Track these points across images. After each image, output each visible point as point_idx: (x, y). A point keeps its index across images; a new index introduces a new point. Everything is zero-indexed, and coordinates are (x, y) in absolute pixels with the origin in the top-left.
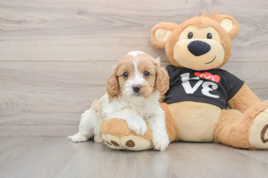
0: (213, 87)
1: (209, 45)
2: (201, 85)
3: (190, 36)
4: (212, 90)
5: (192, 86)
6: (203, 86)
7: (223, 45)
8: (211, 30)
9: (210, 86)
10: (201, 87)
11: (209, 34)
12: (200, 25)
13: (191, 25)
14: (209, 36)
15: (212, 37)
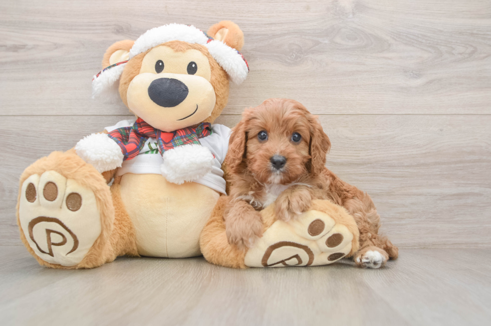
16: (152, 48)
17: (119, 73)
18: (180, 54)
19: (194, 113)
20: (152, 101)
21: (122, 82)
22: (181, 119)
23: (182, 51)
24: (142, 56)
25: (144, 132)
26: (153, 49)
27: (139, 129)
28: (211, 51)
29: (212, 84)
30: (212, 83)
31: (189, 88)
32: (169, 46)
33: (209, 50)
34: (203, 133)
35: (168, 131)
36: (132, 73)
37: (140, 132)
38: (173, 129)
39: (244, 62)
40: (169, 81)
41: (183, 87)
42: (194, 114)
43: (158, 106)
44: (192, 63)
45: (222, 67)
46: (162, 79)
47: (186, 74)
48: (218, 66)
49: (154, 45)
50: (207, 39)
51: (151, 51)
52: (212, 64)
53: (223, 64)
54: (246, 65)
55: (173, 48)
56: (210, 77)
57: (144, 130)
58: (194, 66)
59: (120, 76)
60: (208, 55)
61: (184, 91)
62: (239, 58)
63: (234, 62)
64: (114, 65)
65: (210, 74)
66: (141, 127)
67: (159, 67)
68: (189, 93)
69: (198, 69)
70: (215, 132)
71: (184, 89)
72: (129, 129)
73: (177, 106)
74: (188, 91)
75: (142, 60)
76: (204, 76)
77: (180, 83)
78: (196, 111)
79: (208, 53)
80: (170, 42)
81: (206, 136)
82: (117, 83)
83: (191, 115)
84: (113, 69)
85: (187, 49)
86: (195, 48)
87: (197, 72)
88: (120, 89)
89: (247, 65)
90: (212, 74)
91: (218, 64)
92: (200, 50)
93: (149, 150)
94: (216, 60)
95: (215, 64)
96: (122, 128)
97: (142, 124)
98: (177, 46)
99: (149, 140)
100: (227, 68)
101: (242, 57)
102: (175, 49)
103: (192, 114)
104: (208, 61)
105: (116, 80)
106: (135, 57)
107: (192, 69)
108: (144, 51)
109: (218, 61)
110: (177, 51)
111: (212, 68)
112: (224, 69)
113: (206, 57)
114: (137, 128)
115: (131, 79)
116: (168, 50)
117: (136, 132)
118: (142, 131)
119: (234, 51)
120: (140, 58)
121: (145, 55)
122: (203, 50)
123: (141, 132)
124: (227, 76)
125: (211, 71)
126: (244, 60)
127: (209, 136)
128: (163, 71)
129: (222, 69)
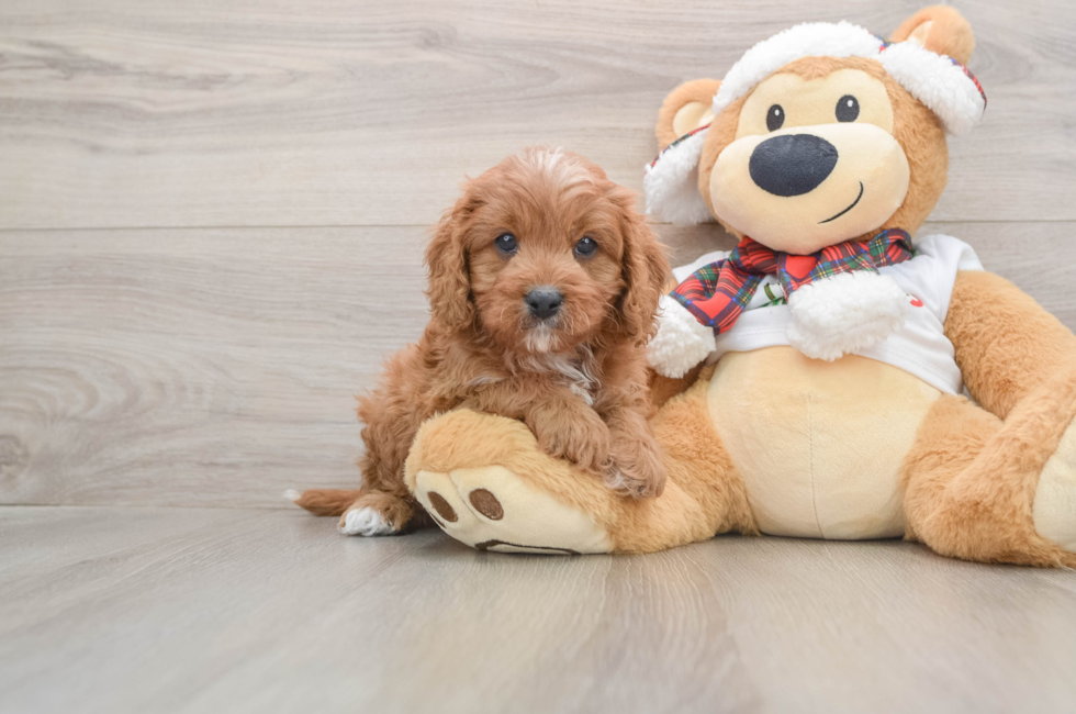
16: (758, 84)
17: (695, 152)
18: (816, 83)
19: (856, 202)
20: (759, 189)
21: (702, 168)
22: (828, 220)
23: (821, 76)
24: (739, 104)
25: (754, 264)
26: (760, 86)
27: (742, 258)
28: (889, 67)
29: (896, 137)
30: (897, 135)
31: (838, 148)
32: (792, 71)
33: (884, 67)
34: (890, 254)
35: (803, 253)
36: (719, 144)
37: (745, 263)
38: (812, 244)
39: (971, 83)
40: (791, 140)
41: (823, 147)
42: (857, 205)
43: (773, 196)
44: (845, 99)
45: (918, 99)
46: (775, 138)
47: (832, 122)
48: (908, 97)
49: (760, 77)
50: (880, 43)
51: (757, 91)
52: (894, 95)
53: (918, 91)
54: (975, 88)
55: (800, 74)
56: (891, 124)
57: (752, 258)
58: (850, 103)
59: (699, 158)
60: (883, 76)
61: (826, 155)
62: (958, 73)
63: (947, 86)
64: (684, 138)
65: (892, 117)
66: (746, 254)
67: (775, 118)
68: (839, 159)
69: (861, 110)
70: (922, 253)
71: (828, 152)
72: (721, 264)
73: (815, 190)
74: (837, 155)
75: (739, 114)
76: (877, 122)
77: (817, 141)
78: (860, 197)
79: (884, 74)
80: (793, 63)
81: (900, 261)
82: (694, 174)
83: (849, 209)
84: (683, 144)
85: (832, 71)
86: (851, 67)
87: (859, 117)
88: (701, 184)
89: (980, 89)
90: (897, 116)
91: (910, 93)
92: (863, 69)
93: (768, 300)
94: (903, 86)
95: (901, 93)
96: (704, 268)
97: (748, 248)
98: (809, 68)
99: (767, 279)
100: (930, 100)
101: (965, 70)
102: (805, 75)
103: (852, 206)
104: (884, 90)
105: (691, 168)
106: (725, 111)
107: (847, 110)
108: (741, 94)
109: (907, 88)
110: (809, 78)
111: (896, 103)
112: (925, 104)
113: (878, 81)
114: (737, 257)
115: (717, 156)
116: (791, 81)
117: (735, 267)
118: (749, 262)
119: (945, 60)
120: (733, 111)
121: (744, 102)
122: (870, 67)
123: (749, 265)
124: (934, 120)
125: (894, 110)
126: (971, 76)
127: (906, 262)
128: (783, 126)
129: (919, 104)
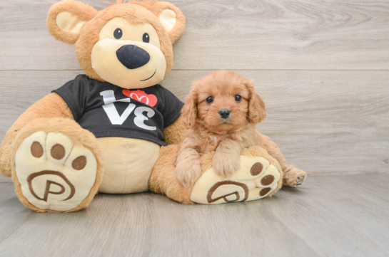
0: (148, 114)
1: (148, 54)
2: (133, 111)
3: (118, 34)
4: (147, 119)
5: (120, 113)
6: (136, 113)
7: (164, 53)
8: (148, 29)
9: (145, 113)
10: (132, 115)
11: (145, 34)
12: (133, 19)
13: (119, 17)
14: (146, 38)
15: (150, 40)
